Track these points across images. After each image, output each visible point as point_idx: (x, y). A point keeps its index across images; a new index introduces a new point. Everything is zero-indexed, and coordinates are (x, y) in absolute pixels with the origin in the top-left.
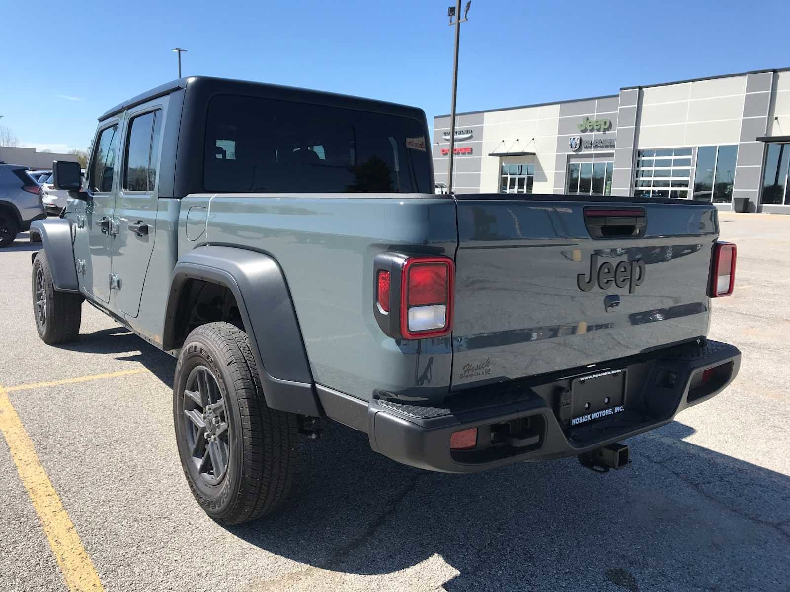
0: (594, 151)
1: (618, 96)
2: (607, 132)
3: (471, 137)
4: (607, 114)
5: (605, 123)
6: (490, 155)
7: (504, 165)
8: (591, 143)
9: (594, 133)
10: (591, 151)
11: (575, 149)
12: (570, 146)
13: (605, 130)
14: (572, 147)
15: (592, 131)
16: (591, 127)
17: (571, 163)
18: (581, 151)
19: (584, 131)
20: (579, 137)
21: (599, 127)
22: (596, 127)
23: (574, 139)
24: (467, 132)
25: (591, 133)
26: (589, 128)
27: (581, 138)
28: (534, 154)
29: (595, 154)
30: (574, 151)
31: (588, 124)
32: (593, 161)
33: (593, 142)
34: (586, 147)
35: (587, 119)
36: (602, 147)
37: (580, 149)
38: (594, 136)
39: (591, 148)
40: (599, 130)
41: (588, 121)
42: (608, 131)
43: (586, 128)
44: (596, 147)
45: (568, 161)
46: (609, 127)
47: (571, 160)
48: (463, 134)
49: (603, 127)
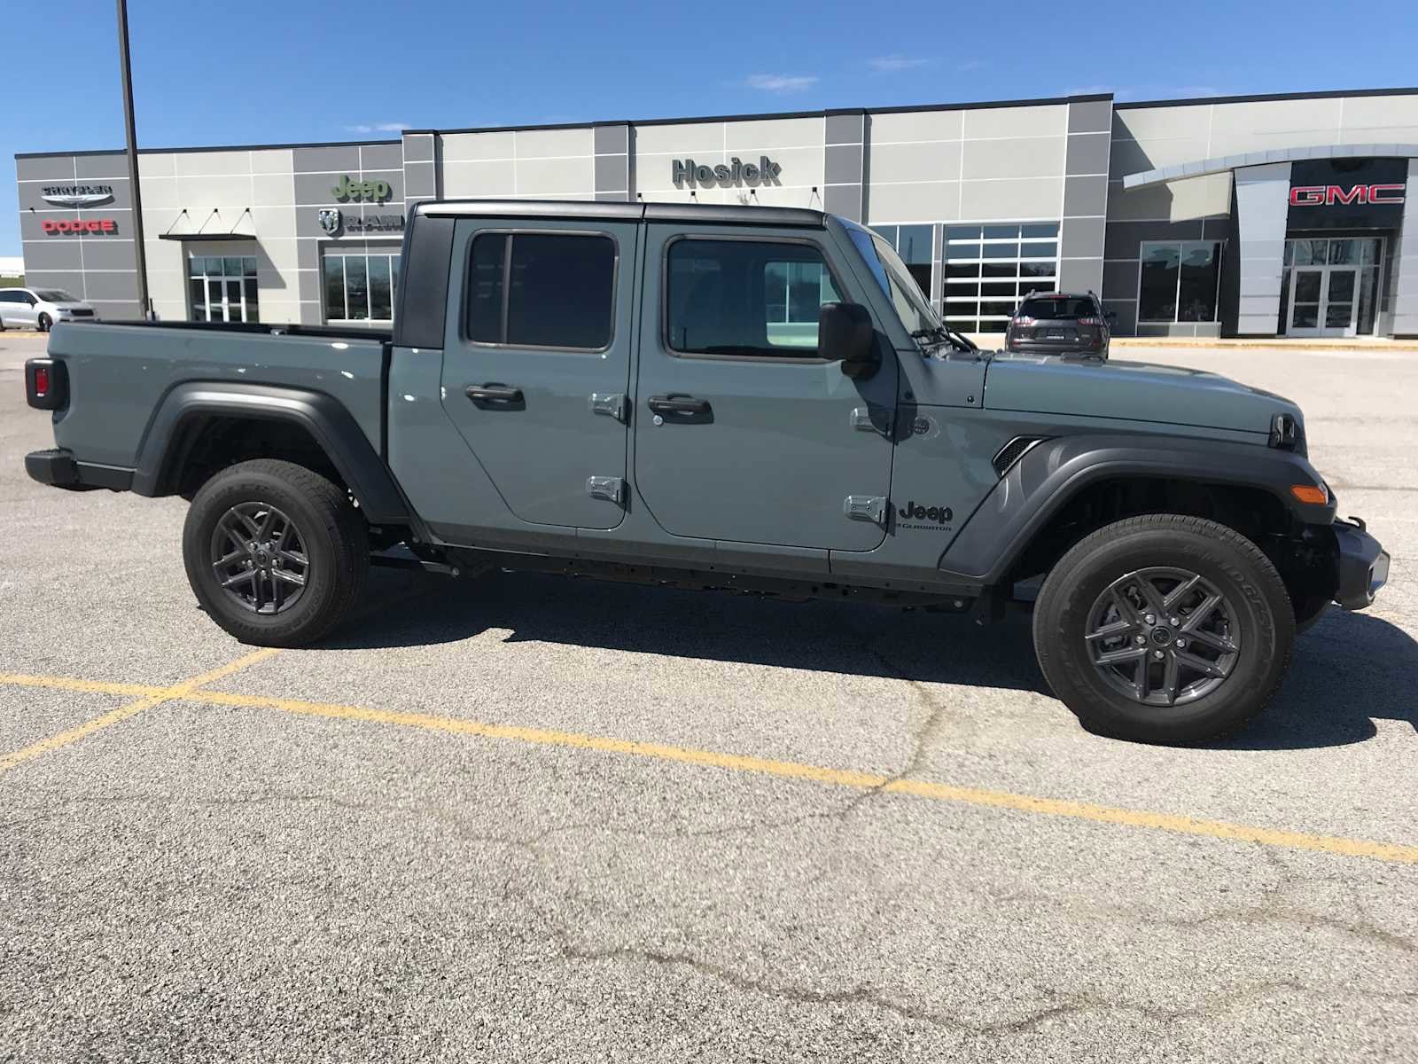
0: (366, 235)
1: (400, 142)
2: (385, 204)
3: (110, 200)
4: (382, 172)
5: (380, 188)
6: (161, 237)
7: (192, 256)
8: (360, 222)
9: (362, 204)
10: (361, 235)
11: (334, 230)
12: (321, 226)
13: (381, 200)
14: (325, 228)
15: (358, 200)
16: (356, 194)
17: (326, 255)
18: (341, 236)
19: (344, 199)
20: (336, 210)
21: (369, 194)
22: (364, 195)
23: (328, 213)
24: (100, 190)
25: (359, 204)
26: (352, 195)
27: (339, 213)
28: (254, 238)
29: (369, 241)
30: (331, 235)
31: (349, 189)
32: (367, 253)
33: (362, 219)
34: (351, 229)
35: (348, 180)
36: (380, 229)
37: (340, 232)
38: (363, 208)
39: (360, 229)
40: (371, 199)
41: (349, 184)
42: (387, 201)
43: (346, 194)
44: (369, 228)
45: (322, 252)
46: (388, 194)
47: (327, 249)
48: (92, 193)
49: (377, 194)
